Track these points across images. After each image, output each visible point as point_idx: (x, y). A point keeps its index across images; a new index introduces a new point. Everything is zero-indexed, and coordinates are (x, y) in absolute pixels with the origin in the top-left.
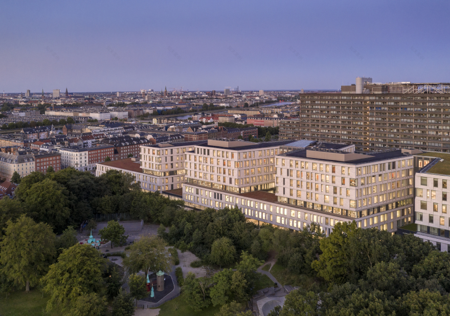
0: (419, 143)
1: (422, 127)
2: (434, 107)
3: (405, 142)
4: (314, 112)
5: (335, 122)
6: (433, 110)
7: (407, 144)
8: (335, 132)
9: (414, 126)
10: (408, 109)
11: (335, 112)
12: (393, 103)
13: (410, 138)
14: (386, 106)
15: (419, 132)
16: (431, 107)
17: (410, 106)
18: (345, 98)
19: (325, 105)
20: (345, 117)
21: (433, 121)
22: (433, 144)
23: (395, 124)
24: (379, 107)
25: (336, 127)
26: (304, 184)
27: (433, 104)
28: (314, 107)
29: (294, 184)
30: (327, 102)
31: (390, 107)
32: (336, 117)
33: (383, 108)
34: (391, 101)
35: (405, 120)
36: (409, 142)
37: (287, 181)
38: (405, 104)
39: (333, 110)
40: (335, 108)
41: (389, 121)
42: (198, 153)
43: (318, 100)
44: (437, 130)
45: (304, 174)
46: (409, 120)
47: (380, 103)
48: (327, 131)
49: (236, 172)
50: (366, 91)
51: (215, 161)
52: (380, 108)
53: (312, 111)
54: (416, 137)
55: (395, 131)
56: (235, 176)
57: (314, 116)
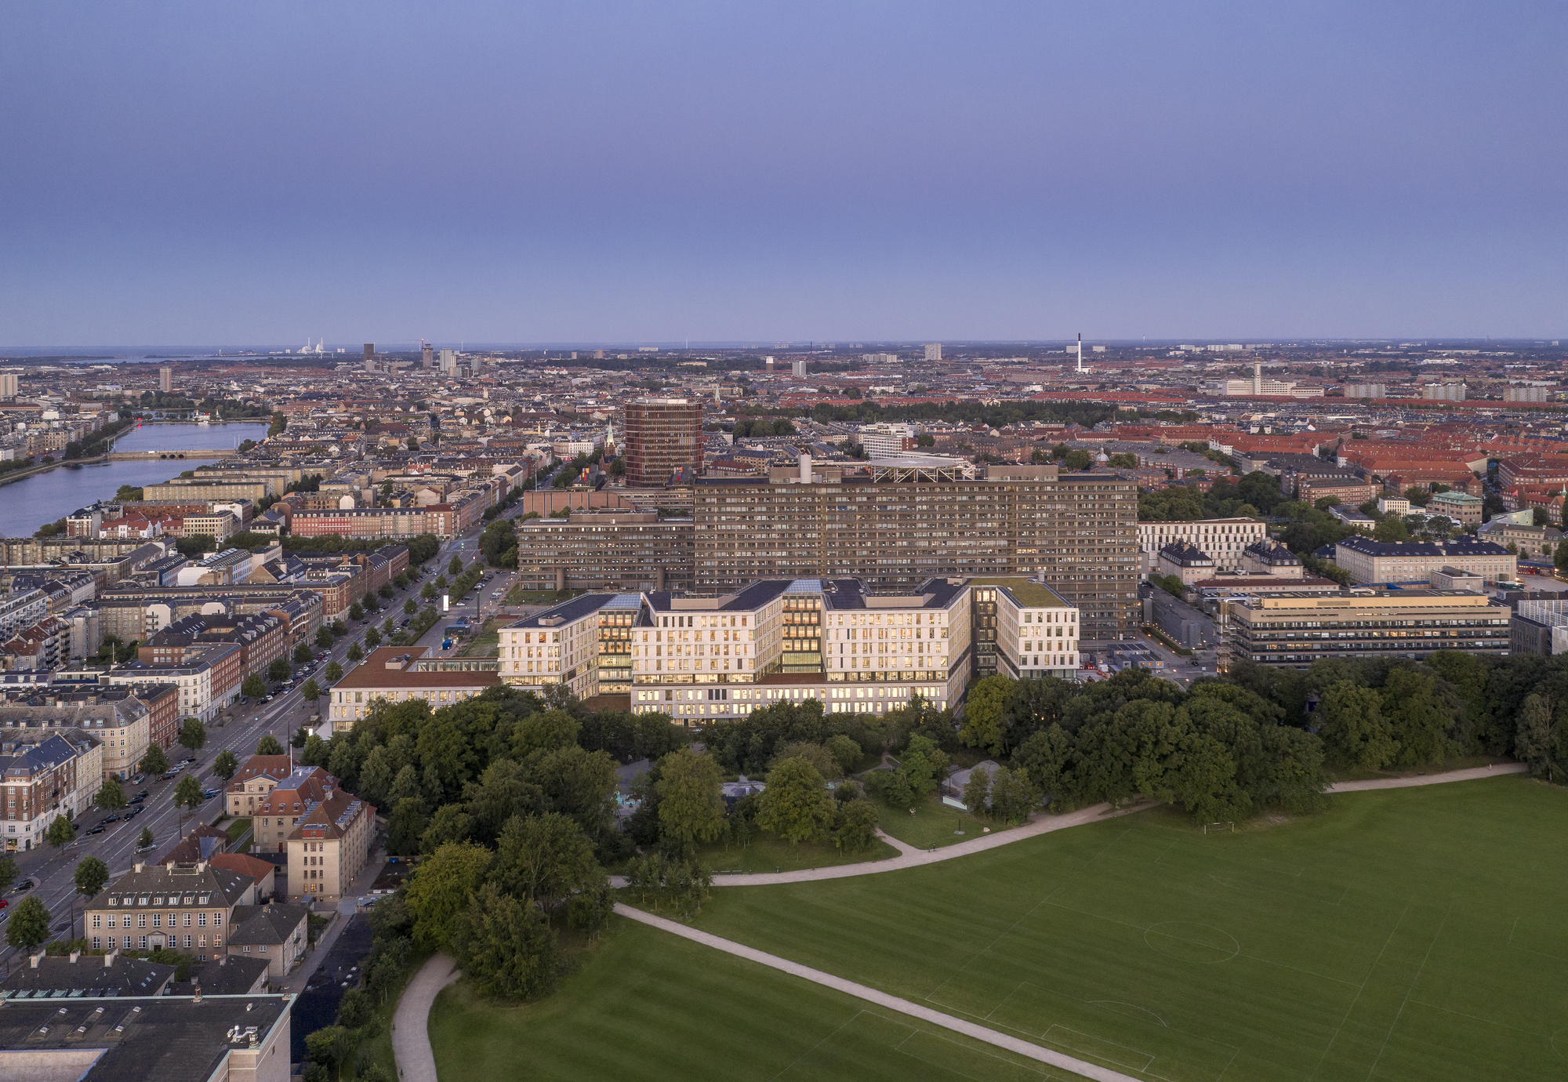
0: (905, 562)
1: (908, 535)
2: (925, 503)
3: (885, 562)
4: (723, 518)
5: (764, 536)
6: (925, 507)
7: (887, 565)
8: (764, 554)
9: (898, 535)
10: (889, 508)
11: (764, 518)
12: (865, 499)
13: (892, 555)
14: (855, 503)
15: (905, 543)
16: (921, 503)
17: (890, 502)
18: (784, 491)
19: (745, 504)
20: (784, 526)
21: (925, 525)
22: (925, 562)
23: (869, 534)
24: (843, 506)
25: (766, 545)
26: (875, 647)
27: (924, 499)
28: (723, 509)
29: (860, 648)
30: (749, 500)
31: (860, 505)
32: (767, 527)
33: (849, 508)
34: (861, 494)
35: (885, 525)
36: (890, 562)
37: (848, 647)
38: (884, 499)
39: (761, 513)
40: (764, 509)
41: (860, 528)
42: (665, 625)
43: (731, 496)
44: (930, 538)
45: (875, 633)
46: (890, 526)
47: (845, 499)
48: (749, 554)
49: (751, 649)
50: (818, 479)
51: (706, 636)
52: (845, 507)
53: (720, 518)
54: (903, 553)
55: (869, 544)
56: (751, 654)
57: (724, 527)
